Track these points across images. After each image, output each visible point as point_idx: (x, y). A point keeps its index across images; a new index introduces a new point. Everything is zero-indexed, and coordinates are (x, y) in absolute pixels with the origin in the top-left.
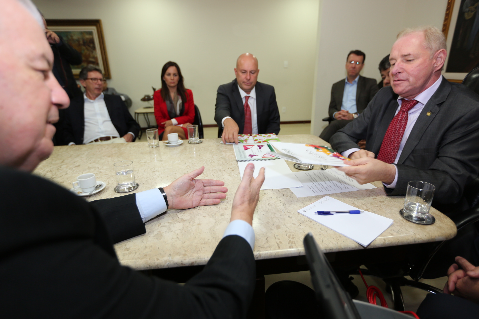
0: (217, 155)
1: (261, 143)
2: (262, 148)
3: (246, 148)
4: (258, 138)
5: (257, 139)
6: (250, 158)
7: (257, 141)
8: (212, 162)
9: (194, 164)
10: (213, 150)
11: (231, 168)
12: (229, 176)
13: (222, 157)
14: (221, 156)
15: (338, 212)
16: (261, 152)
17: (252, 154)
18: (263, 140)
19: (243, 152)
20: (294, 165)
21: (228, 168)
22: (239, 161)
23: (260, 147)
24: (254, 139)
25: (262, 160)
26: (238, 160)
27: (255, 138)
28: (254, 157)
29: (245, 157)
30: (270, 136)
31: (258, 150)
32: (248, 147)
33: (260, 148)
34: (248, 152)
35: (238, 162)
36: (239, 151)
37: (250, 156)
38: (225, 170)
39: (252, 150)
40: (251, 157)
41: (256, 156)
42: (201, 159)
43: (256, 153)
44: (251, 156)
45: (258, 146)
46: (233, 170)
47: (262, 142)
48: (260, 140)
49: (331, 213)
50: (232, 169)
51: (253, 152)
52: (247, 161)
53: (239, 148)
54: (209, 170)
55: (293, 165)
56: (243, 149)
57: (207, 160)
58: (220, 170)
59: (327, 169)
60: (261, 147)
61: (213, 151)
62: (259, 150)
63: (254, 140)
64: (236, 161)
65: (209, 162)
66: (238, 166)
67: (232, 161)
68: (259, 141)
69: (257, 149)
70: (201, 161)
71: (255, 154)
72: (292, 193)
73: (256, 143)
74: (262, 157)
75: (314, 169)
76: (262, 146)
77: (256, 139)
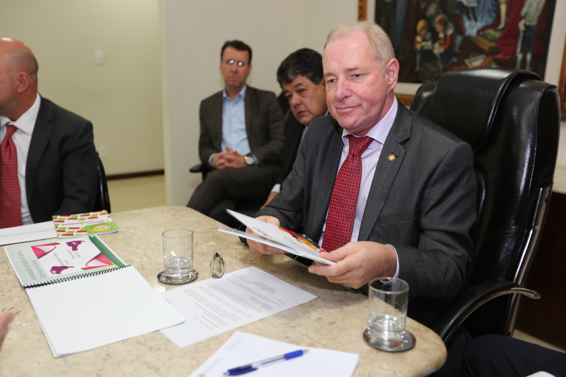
1: (73, 235)
2: (79, 247)
3: (40, 253)
4: (66, 224)
5: (65, 227)
6: (56, 276)
7: (65, 231)
11: (11, 308)
15: (266, 363)
16: (79, 256)
17: (59, 265)
18: (78, 228)
19: (34, 262)
20: (159, 276)
23: (74, 246)
24: (57, 228)
25: (86, 275)
26: (26, 286)
27: (60, 225)
28: (64, 272)
29: (43, 275)
30: (96, 218)
31: (70, 253)
32: (46, 249)
33: (75, 248)
34: (48, 262)
36: (26, 262)
37: (54, 272)
39: (55, 255)
40: (58, 272)
41: (69, 269)
43: (66, 262)
44: (58, 270)
45: (70, 244)
46: (17, 313)
47: (76, 233)
48: (71, 228)
49: (254, 366)
51: (59, 260)
52: (49, 284)
53: (23, 255)
55: (156, 277)
56: (32, 255)
59: (224, 275)
60: (77, 246)
62: (74, 253)
64: (20, 289)
67: (10, 290)
68: (70, 232)
69: (68, 250)
71: (66, 265)
73: (62, 237)
74: (84, 269)
75: (199, 278)
76: (79, 242)
77: (61, 228)
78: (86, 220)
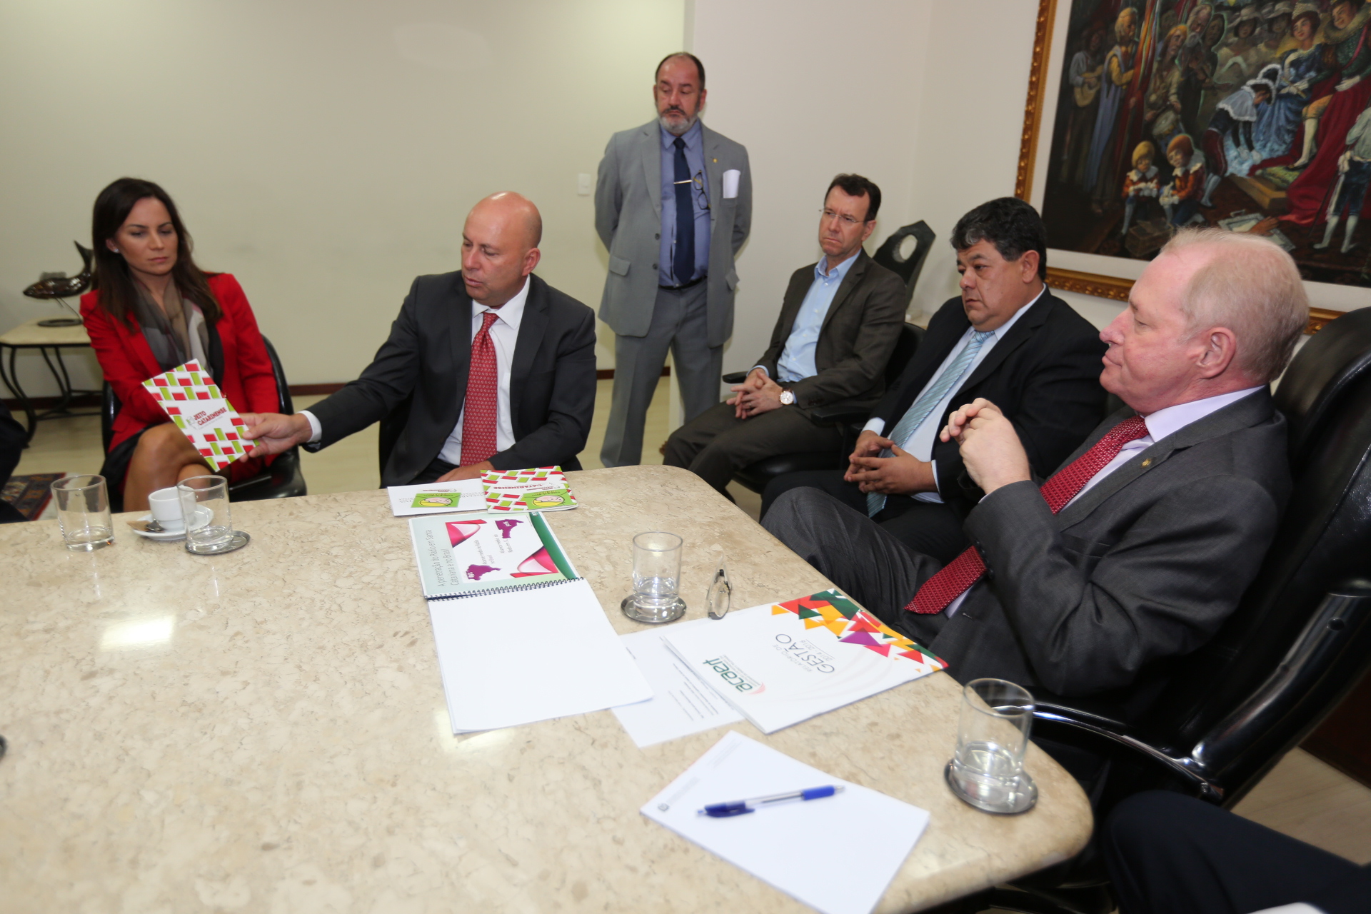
0: (350, 575)
1: (508, 509)
2: (513, 532)
3: (456, 536)
5: (497, 491)
6: (472, 587)
7: (497, 501)
8: (335, 607)
9: (262, 623)
10: (334, 552)
11: (407, 633)
12: (400, 669)
13: (369, 583)
14: (366, 579)
15: (769, 801)
16: (510, 550)
17: (479, 563)
18: (517, 497)
19: (447, 555)
21: (395, 635)
22: (433, 599)
23: (506, 528)
25: (516, 588)
26: (429, 597)
28: (485, 577)
29: (455, 580)
30: (545, 479)
31: (500, 541)
32: (465, 530)
33: (506, 535)
34: (466, 555)
35: (431, 602)
36: (433, 552)
37: (473, 574)
38: (381, 646)
39: (477, 543)
40: (476, 578)
41: (493, 572)
42: (290, 595)
43: (491, 558)
44: (477, 571)
45: (500, 524)
46: (413, 643)
47: (512, 506)
48: (506, 496)
49: (749, 804)
50: (408, 639)
51: (481, 553)
53: (431, 537)
54: (322, 648)
56: (445, 538)
57: (313, 600)
58: (364, 647)
60: (511, 527)
61: (336, 556)
62: (503, 541)
63: (487, 496)
64: (420, 599)
65: (321, 609)
66: (429, 623)
67: (408, 600)
68: (504, 501)
69: (496, 536)
70: (288, 606)
71: (489, 564)
72: (621, 730)
73: (491, 510)
74: (514, 575)
76: (513, 523)
78: (530, 483)
